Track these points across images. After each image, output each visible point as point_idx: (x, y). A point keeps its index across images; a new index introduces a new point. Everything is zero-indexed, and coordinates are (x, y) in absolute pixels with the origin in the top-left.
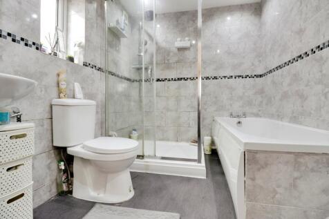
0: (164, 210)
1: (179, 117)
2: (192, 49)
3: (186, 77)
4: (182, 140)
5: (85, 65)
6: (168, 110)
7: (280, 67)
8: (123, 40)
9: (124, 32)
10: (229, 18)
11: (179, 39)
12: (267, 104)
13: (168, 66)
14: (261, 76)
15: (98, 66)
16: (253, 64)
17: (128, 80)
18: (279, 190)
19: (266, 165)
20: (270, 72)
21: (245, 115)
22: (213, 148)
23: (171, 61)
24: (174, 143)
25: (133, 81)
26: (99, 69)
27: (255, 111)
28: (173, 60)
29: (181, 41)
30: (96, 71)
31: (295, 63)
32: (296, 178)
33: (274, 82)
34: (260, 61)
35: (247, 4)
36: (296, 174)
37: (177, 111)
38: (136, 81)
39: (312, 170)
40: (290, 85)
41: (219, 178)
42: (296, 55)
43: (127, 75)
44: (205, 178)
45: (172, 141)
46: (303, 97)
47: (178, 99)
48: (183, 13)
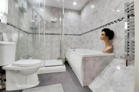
0: (55, 84)
1: (52, 50)
2: (57, 22)
3: (55, 33)
4: (53, 59)
5: (8, 24)
6: (47, 47)
7: (86, 33)
8: (25, 14)
9: (26, 10)
10: (70, 13)
11: (52, 18)
12: (82, 44)
13: (47, 28)
14: (80, 35)
15: (14, 25)
16: (78, 31)
17: (27, 33)
18: (91, 67)
19: (88, 61)
20: (83, 34)
21: (76, 48)
22: (66, 60)
23: (48, 26)
24: (50, 61)
25: (29, 33)
26: (14, 27)
27: (79, 47)
28: (49, 26)
29: (53, 18)
30: (13, 28)
31: (90, 32)
32: (94, 63)
33: (84, 38)
34: (80, 30)
35: (76, 10)
36: (95, 62)
37: (51, 47)
38: (31, 33)
39: (98, 61)
40: (89, 38)
41: (70, 70)
42: (91, 30)
43: (26, 30)
44: (65, 71)
45: (49, 60)
46: (92, 42)
47: (51, 42)
48: (54, 8)
